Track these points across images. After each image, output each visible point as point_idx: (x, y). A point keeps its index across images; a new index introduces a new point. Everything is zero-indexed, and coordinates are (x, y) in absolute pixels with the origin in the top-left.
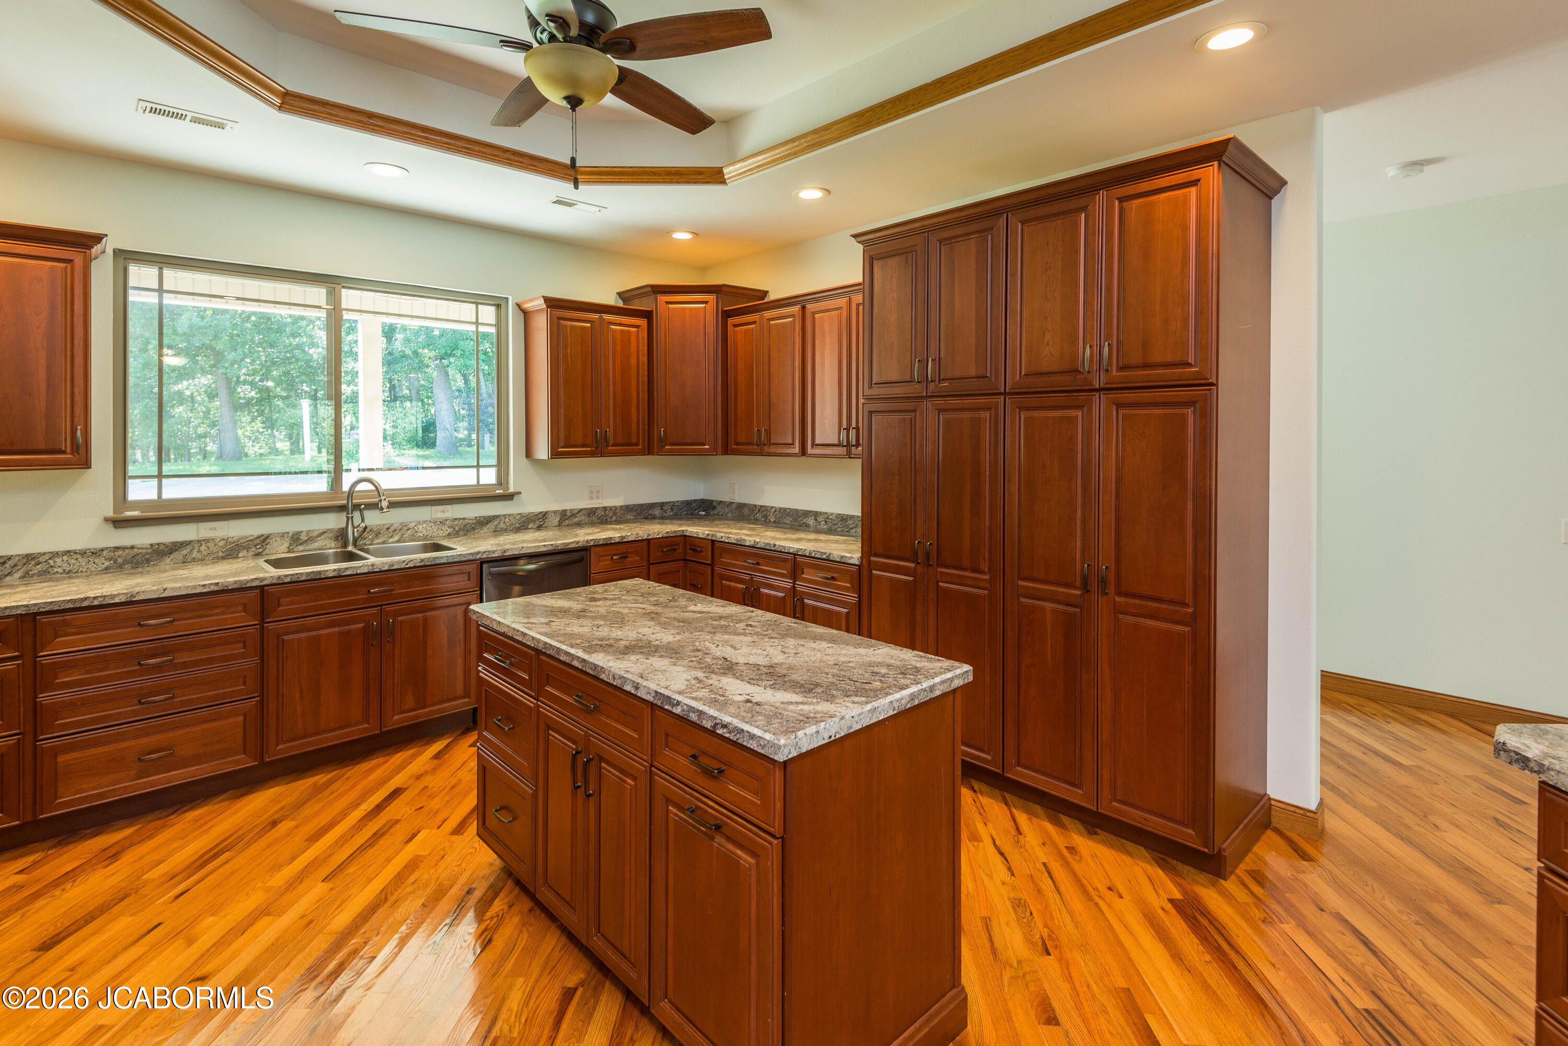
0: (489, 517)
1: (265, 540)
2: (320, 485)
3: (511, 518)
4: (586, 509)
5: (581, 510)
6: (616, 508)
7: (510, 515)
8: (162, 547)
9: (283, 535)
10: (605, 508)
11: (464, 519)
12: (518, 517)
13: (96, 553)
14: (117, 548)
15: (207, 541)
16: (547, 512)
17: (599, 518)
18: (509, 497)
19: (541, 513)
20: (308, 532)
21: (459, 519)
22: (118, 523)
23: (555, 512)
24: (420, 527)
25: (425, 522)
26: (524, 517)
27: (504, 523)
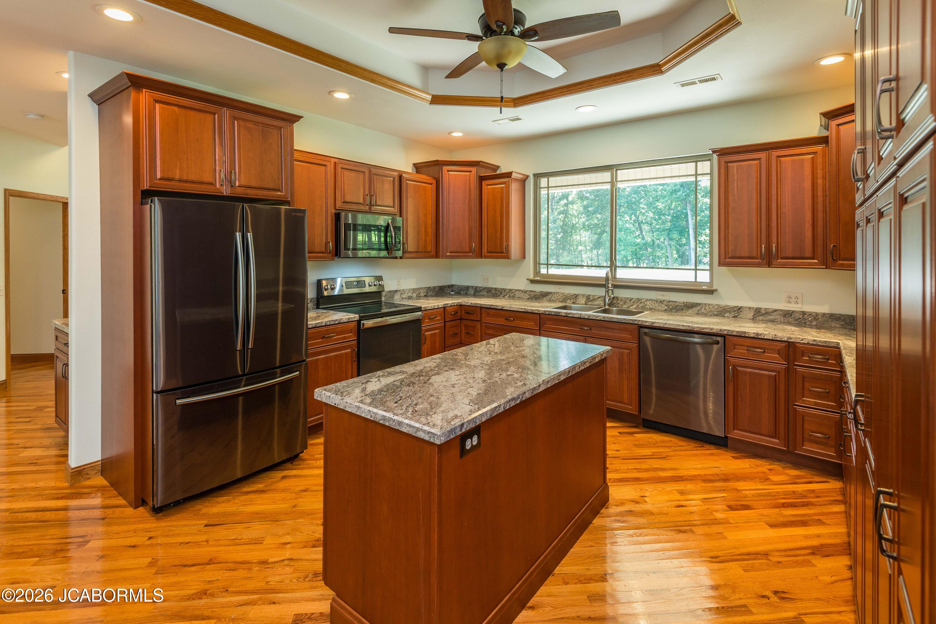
0: (694, 303)
1: (577, 296)
2: (601, 273)
3: (710, 306)
4: (781, 310)
5: (776, 311)
6: (817, 314)
7: (709, 305)
8: (543, 293)
9: (583, 295)
10: (804, 313)
11: (676, 302)
12: (716, 307)
13: (526, 292)
14: (531, 291)
15: (557, 293)
16: (741, 307)
17: (797, 320)
18: (711, 292)
19: (736, 307)
20: (593, 296)
21: (672, 302)
22: (533, 282)
23: (750, 308)
24: (648, 303)
25: (651, 300)
26: (721, 308)
27: (705, 309)
